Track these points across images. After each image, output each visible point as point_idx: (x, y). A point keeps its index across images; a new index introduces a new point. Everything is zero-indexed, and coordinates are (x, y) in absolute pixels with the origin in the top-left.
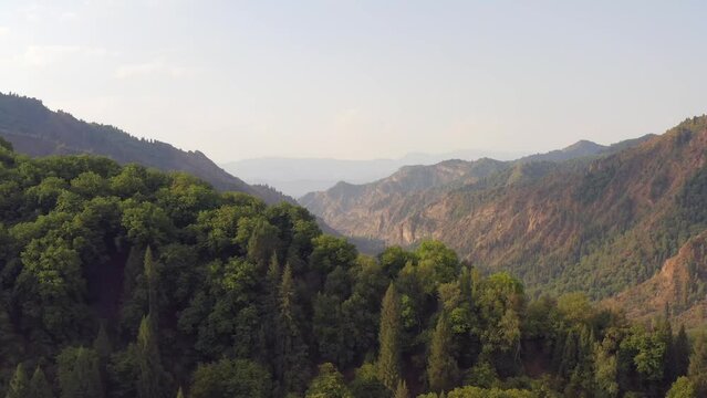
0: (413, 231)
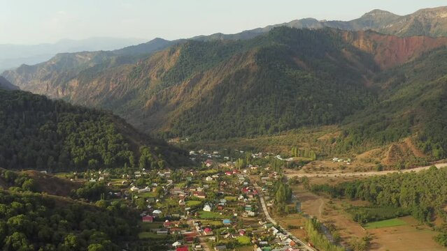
0: (63, 91)
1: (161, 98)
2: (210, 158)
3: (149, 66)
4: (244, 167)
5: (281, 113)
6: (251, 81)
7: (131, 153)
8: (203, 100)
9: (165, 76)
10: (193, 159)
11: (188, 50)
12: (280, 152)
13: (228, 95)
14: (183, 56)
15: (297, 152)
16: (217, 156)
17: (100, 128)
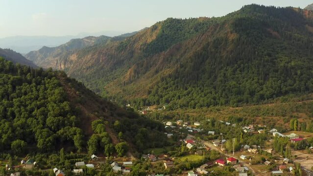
1: (142, 66)
2: (190, 133)
3: (134, 41)
4: (238, 149)
5: (265, 79)
6: (230, 47)
7: (78, 130)
8: (182, 66)
9: (147, 48)
10: (169, 135)
11: (168, 27)
12: (275, 124)
13: (208, 61)
14: (163, 31)
15: (297, 125)
16: (199, 130)
17: (41, 94)
